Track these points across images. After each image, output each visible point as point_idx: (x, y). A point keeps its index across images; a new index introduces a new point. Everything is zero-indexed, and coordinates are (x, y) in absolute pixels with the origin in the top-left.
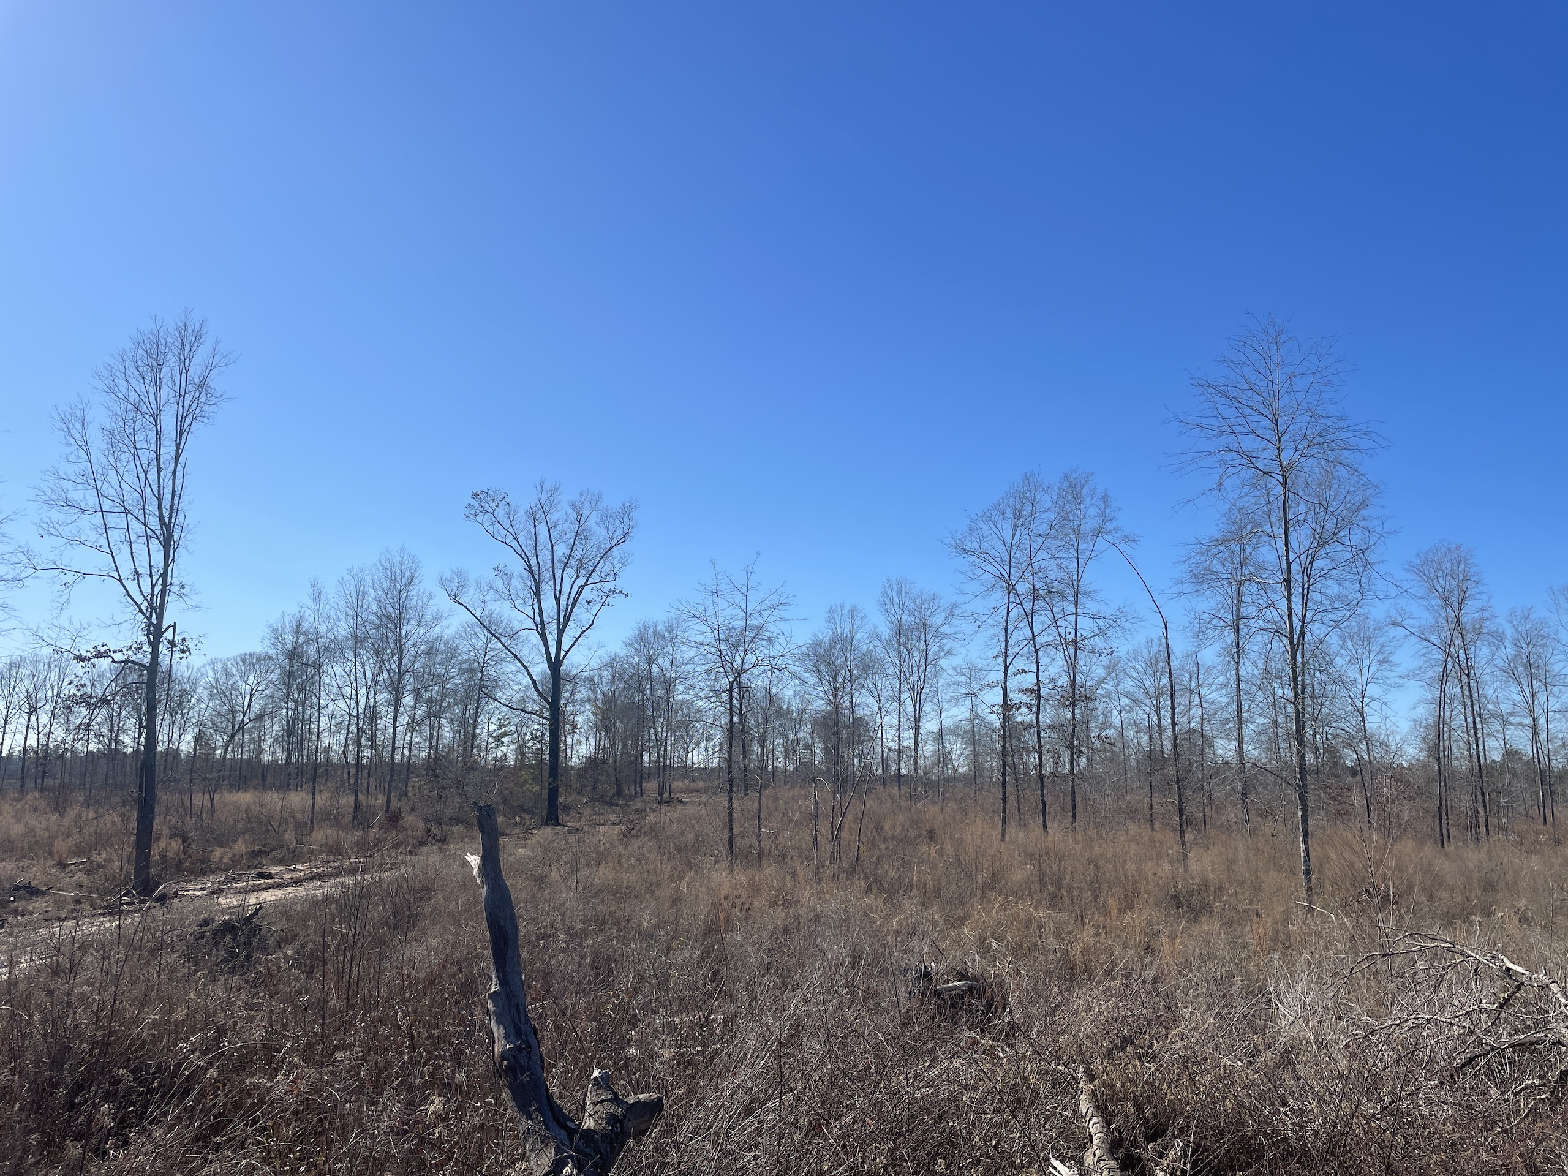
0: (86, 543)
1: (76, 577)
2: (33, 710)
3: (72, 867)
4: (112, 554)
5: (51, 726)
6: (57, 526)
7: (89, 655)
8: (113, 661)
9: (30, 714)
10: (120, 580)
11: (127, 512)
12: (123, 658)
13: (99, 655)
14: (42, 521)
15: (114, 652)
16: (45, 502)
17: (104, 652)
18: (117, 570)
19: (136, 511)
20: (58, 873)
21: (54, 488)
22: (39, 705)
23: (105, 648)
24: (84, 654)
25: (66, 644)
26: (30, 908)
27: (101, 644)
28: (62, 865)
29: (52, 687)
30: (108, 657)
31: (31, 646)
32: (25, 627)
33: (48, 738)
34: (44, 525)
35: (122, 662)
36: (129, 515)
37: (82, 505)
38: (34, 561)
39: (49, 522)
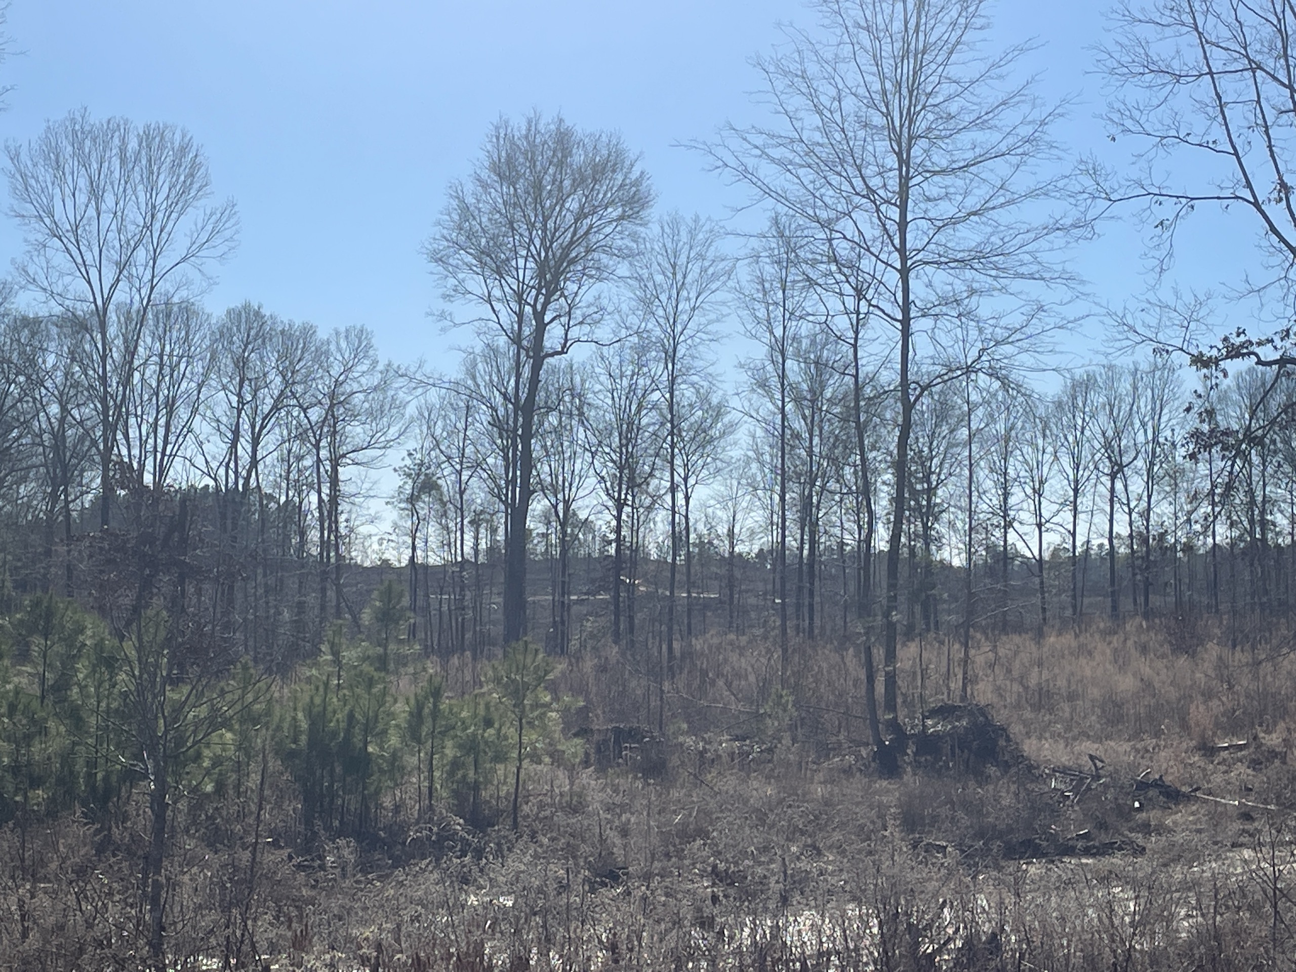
0: (1189, 139)
1: (1179, 206)
2: (1117, 470)
3: (1225, 754)
4: (1236, 154)
5: (1149, 497)
6: (1136, 114)
7: (1214, 352)
8: (1259, 362)
9: (1113, 477)
10: (1256, 204)
11: (1255, 67)
12: (1277, 356)
13: (1234, 352)
14: (1110, 106)
15: (1260, 344)
16: (1112, 72)
17: (1242, 346)
18: (1249, 185)
19: (1270, 64)
20: (1202, 764)
21: (1125, 41)
22: (1125, 460)
23: (1242, 338)
24: (1208, 353)
25: (1173, 336)
26: (1168, 822)
27: (1235, 330)
28: (1208, 750)
29: (1144, 424)
30: (1249, 354)
31: (1118, 345)
32: (1104, 311)
33: (1148, 521)
34: (1116, 117)
35: (1275, 362)
36: (1259, 73)
37: (1176, 66)
38: (1106, 186)
39: (1122, 107)
